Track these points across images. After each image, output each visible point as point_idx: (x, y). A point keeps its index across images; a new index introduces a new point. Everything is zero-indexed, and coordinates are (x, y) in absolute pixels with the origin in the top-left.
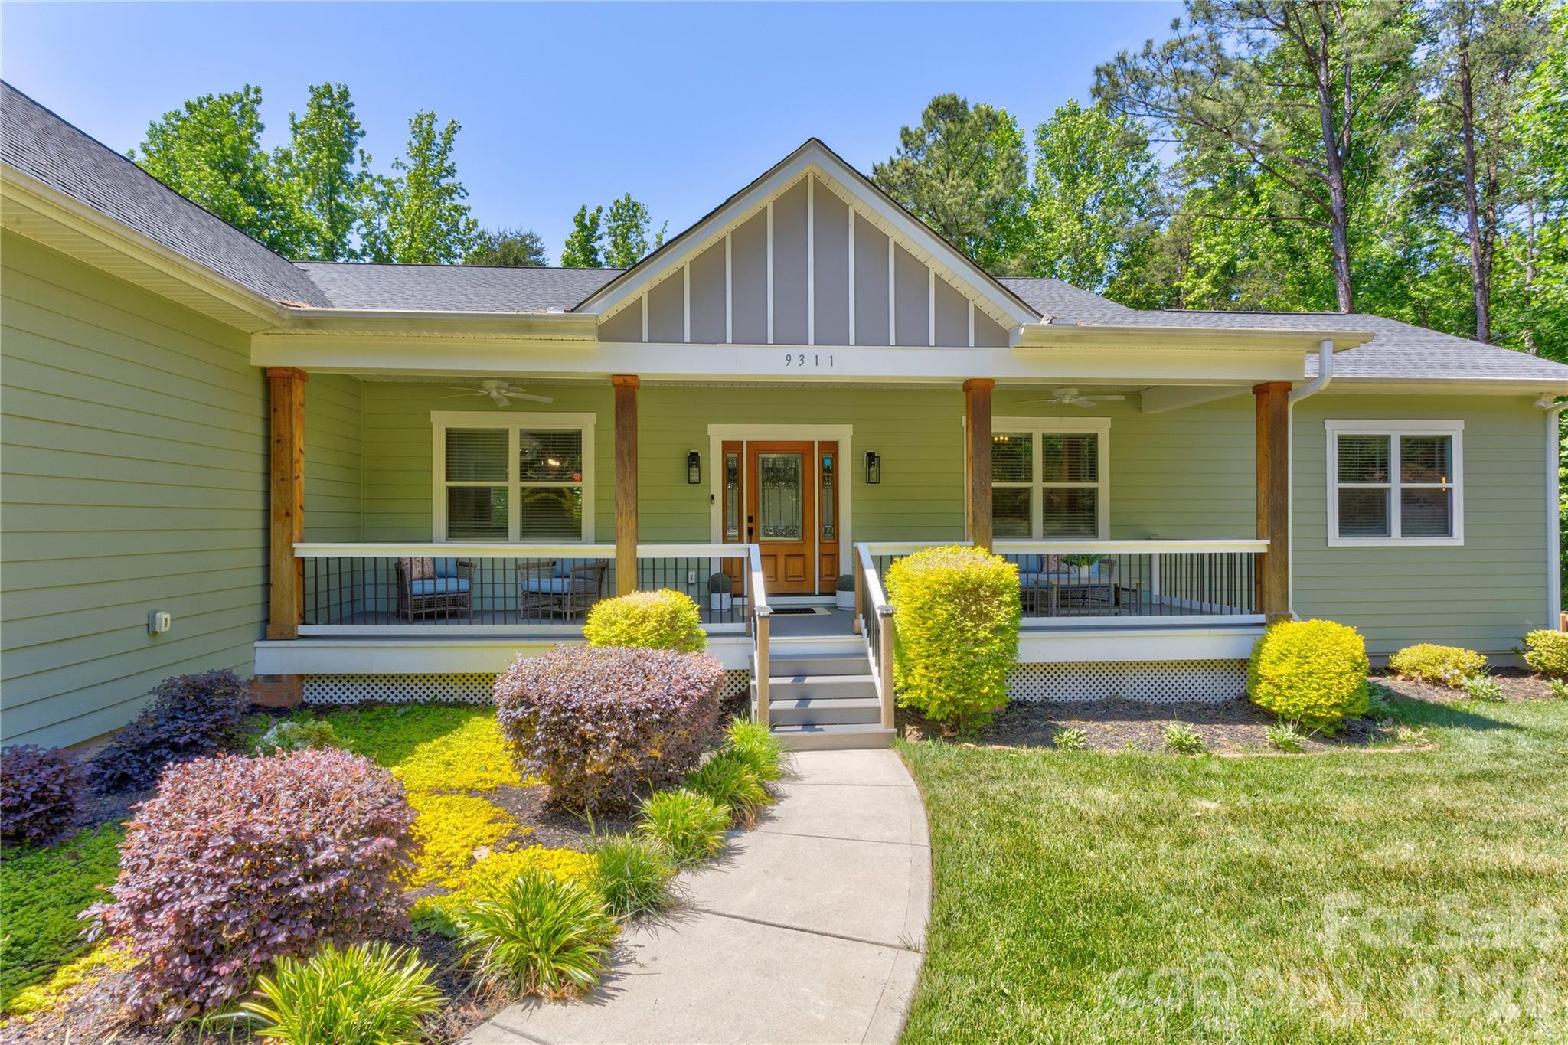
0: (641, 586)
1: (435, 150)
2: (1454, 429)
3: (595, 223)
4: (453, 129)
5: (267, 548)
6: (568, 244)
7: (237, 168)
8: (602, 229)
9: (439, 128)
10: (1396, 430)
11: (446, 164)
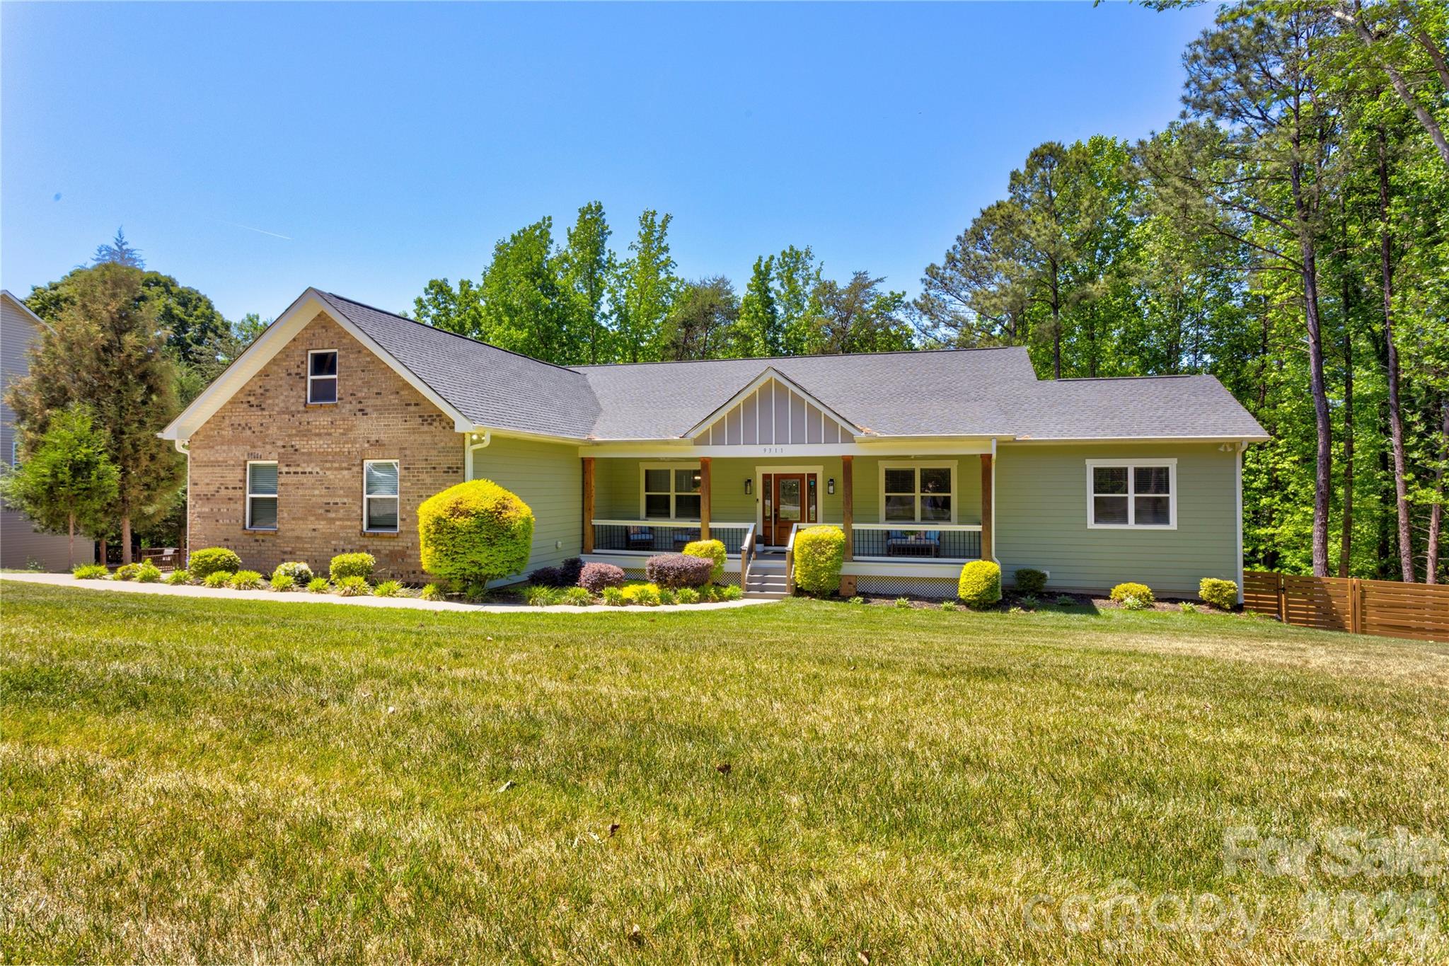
0: (711, 538)
1: (656, 235)
2: (1171, 464)
3: (768, 268)
4: (668, 219)
5: (583, 521)
6: (749, 286)
7: (539, 275)
8: (773, 274)
9: (658, 220)
10: (1131, 464)
11: (663, 245)
